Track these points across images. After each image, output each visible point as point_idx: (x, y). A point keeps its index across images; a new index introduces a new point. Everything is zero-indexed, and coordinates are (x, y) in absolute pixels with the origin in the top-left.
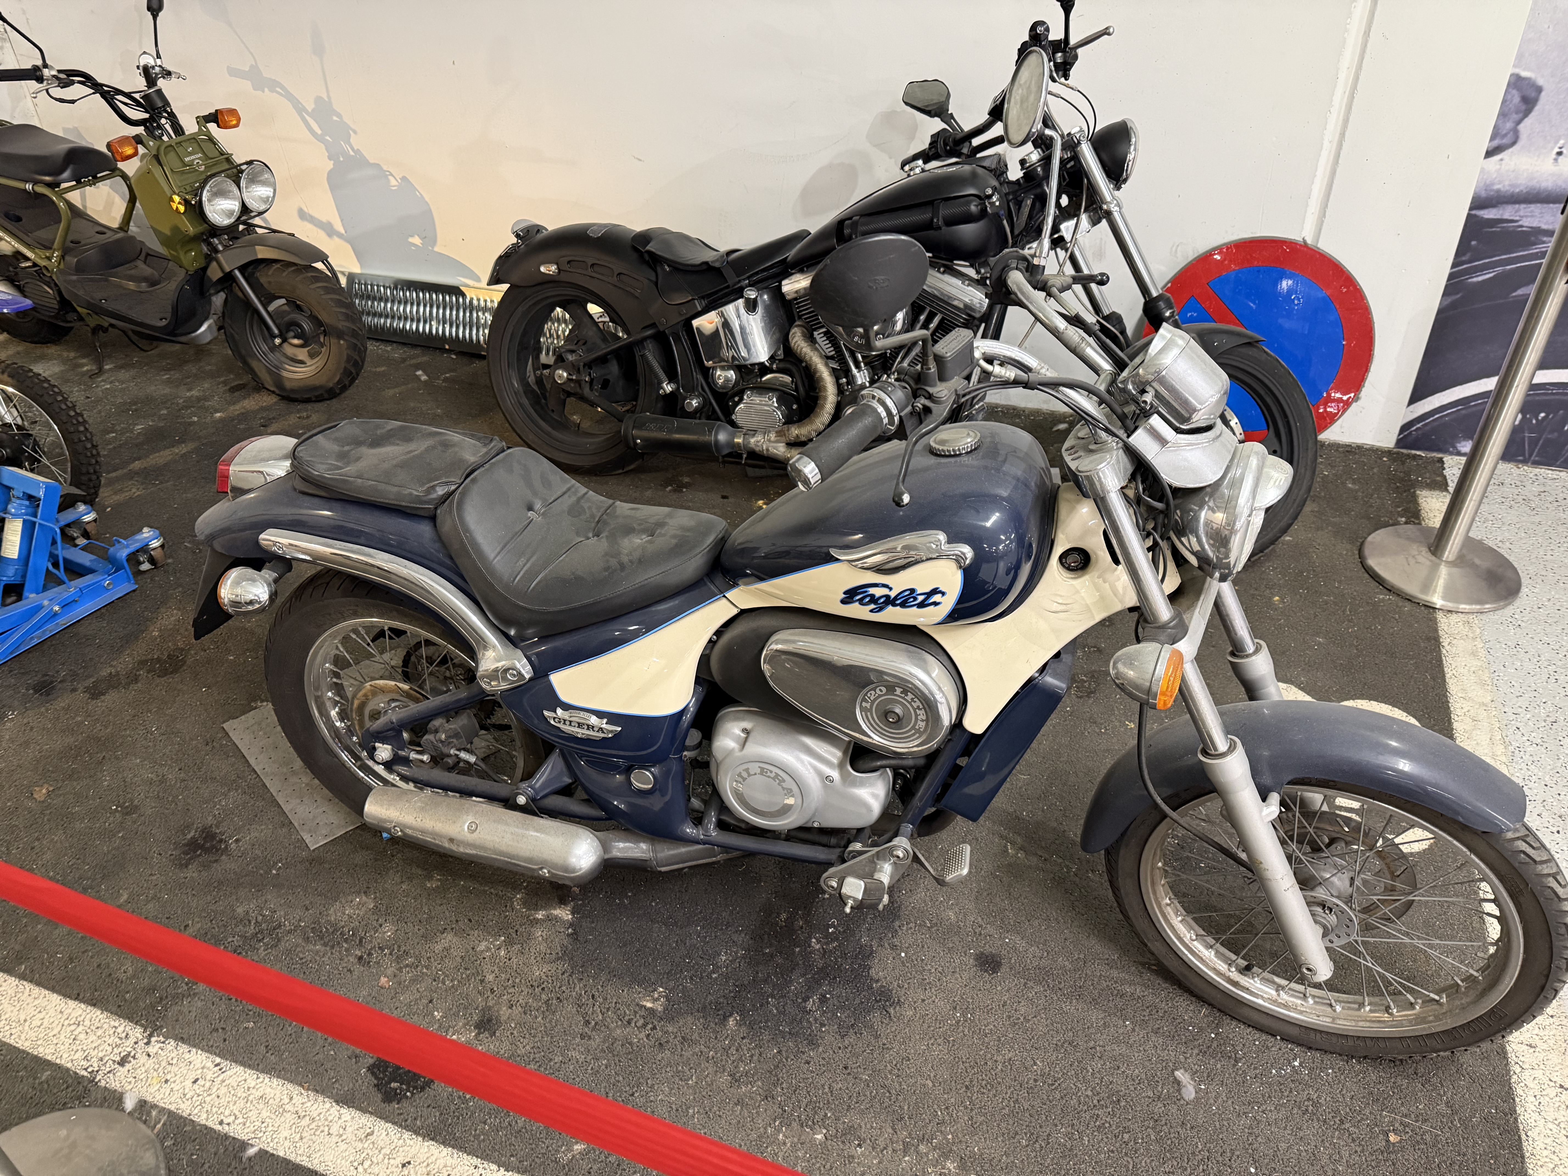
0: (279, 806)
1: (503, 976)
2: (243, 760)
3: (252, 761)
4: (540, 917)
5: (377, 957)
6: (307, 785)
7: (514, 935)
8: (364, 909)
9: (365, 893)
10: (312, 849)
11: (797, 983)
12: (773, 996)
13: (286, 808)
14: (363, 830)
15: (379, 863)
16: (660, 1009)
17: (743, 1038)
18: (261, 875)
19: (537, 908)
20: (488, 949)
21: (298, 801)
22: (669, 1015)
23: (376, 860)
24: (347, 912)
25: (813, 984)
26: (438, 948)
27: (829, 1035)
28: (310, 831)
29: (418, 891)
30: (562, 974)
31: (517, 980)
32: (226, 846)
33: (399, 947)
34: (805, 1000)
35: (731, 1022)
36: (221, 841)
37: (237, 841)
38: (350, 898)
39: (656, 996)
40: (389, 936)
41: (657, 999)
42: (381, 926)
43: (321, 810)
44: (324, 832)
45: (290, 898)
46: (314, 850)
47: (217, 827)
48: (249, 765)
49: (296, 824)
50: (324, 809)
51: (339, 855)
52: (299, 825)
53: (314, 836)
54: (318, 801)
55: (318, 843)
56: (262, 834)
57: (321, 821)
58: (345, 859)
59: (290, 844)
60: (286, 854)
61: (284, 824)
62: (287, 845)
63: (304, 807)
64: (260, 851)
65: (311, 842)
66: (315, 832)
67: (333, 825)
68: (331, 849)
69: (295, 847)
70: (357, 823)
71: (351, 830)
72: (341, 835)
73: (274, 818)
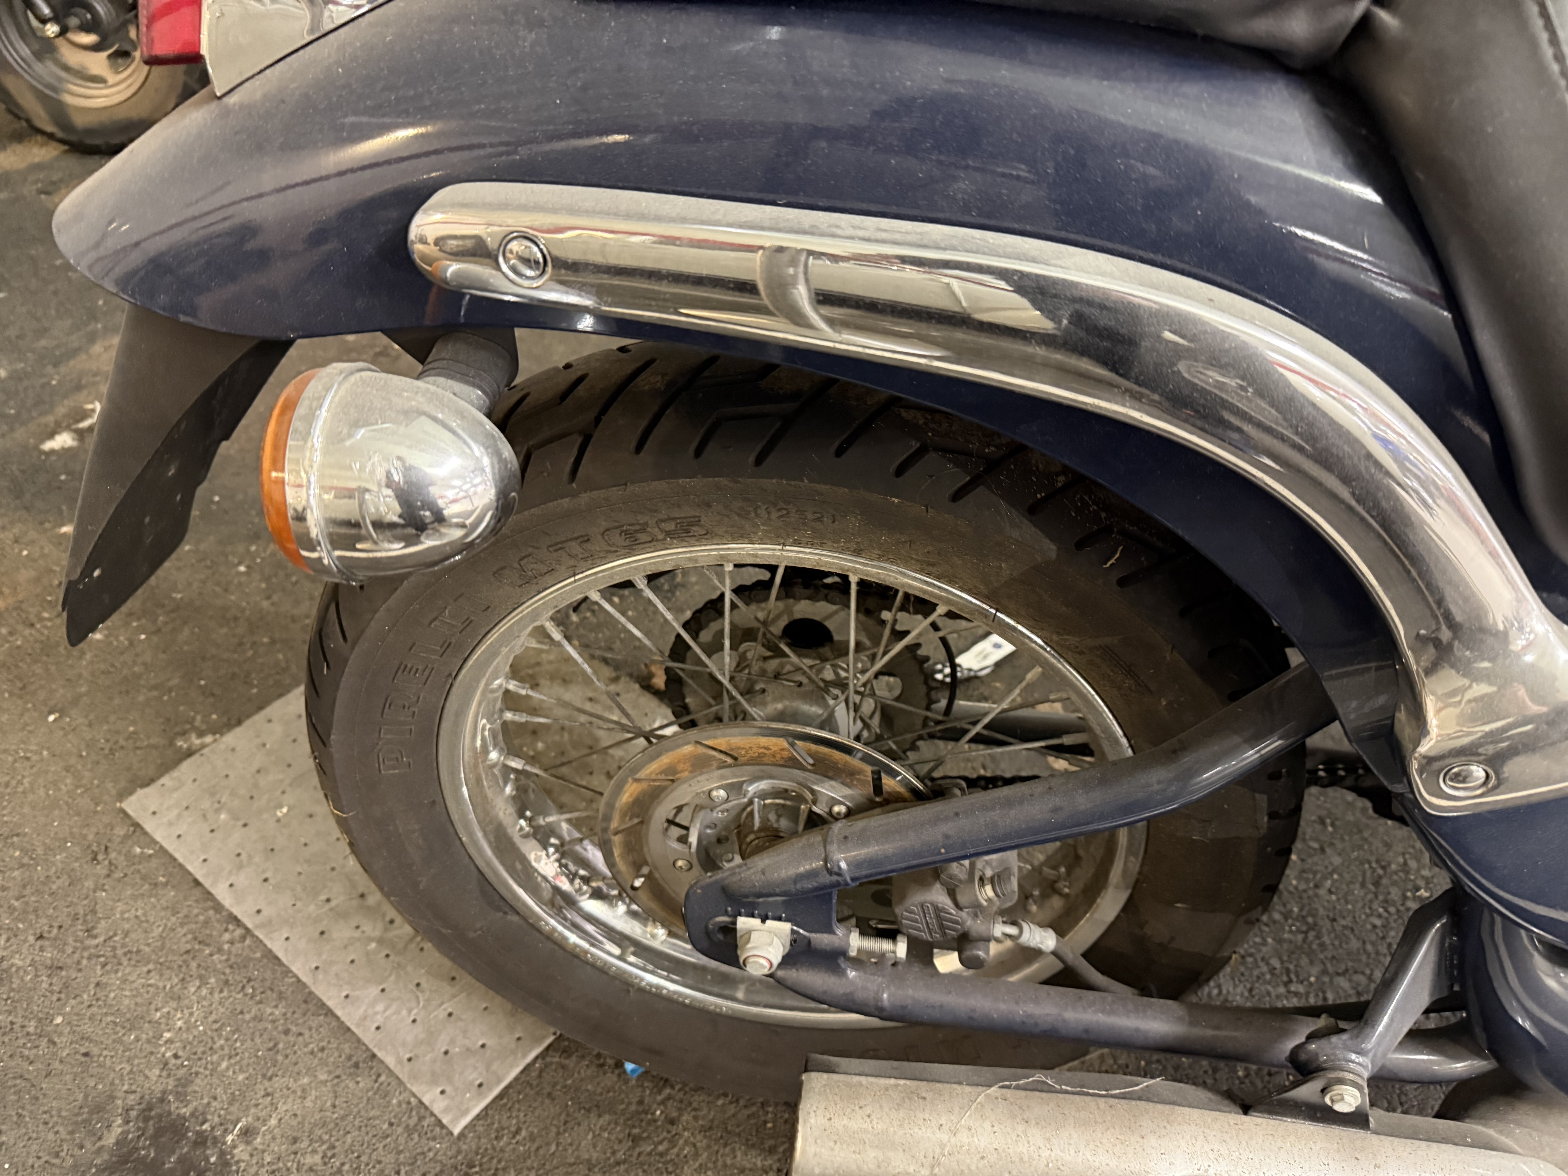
0: (330, 1013)
2: (197, 892)
3: (221, 893)
6: (380, 942)
10: (456, 1131)
13: (348, 1015)
14: (566, 1052)
15: (644, 1147)
21: (374, 991)
23: (636, 1140)
28: (434, 1080)
32: (222, 1154)
36: (201, 1141)
37: (247, 1133)
43: (442, 1014)
44: (474, 1076)
46: (462, 1135)
47: (181, 1097)
48: (218, 907)
49: (390, 1061)
50: (448, 1007)
51: (532, 1138)
52: (399, 1062)
53: (448, 1089)
54: (424, 985)
55: (467, 1111)
56: (308, 1103)
57: (452, 1042)
58: (553, 1148)
59: (391, 1124)
60: (391, 1158)
61: (356, 1065)
62: (386, 1126)
63: (394, 1007)
64: (317, 1158)
65: (446, 1110)
66: (450, 1080)
67: (488, 1052)
68: (505, 1123)
69: (409, 1131)
70: (544, 1037)
71: (537, 1058)
72: (516, 1079)
73: (322, 1049)
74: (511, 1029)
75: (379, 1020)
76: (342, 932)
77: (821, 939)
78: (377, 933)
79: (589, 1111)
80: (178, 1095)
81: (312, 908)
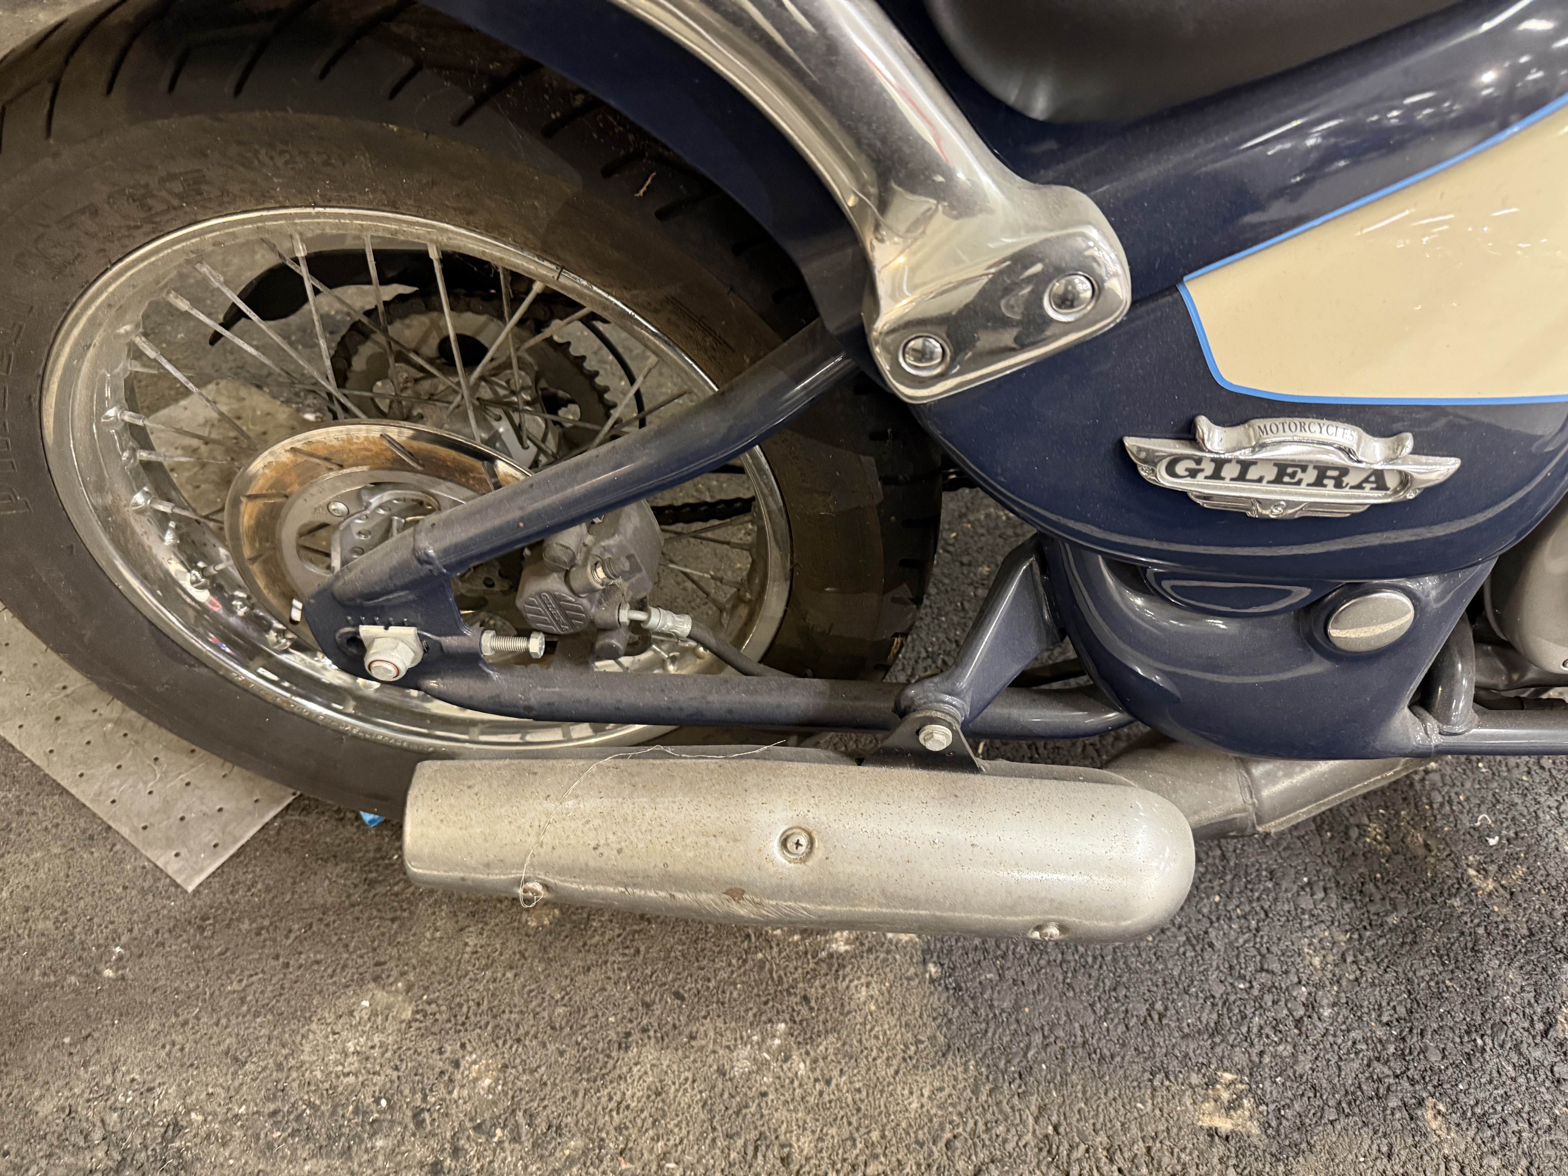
0: (64, 791)
1: (833, 1131)
5: (479, 1156)
6: (118, 722)
7: (805, 1011)
8: (391, 1027)
9: (376, 979)
10: (190, 889)
11: (1508, 984)
12: (1480, 1031)
13: (82, 792)
14: (306, 810)
15: (381, 889)
18: (76, 991)
20: (761, 1066)
21: (110, 768)
22: (1285, 1140)
23: (371, 884)
24: (351, 1047)
26: (633, 1093)
28: (169, 843)
29: (512, 943)
30: (976, 1092)
31: (875, 1136)
33: (531, 1117)
35: (1432, 1121)
38: (342, 1004)
39: (1225, 1096)
40: (490, 1089)
41: (1232, 1106)
42: (457, 1064)
43: (178, 783)
44: (209, 838)
45: (179, 1039)
46: (197, 891)
49: (125, 831)
50: (185, 777)
51: (268, 890)
52: (134, 831)
53: (184, 852)
54: (162, 759)
55: (202, 870)
56: (41, 875)
57: (189, 809)
58: (288, 897)
59: (125, 888)
60: (124, 918)
61: (91, 838)
62: (119, 890)
63: (130, 781)
64: (49, 924)
65: (180, 871)
66: (184, 844)
67: (225, 815)
68: (241, 878)
69: (143, 892)
70: (283, 798)
71: (275, 817)
72: (254, 837)
73: (57, 825)
74: (251, 793)
75: (114, 794)
76: (78, 716)
77: (450, 642)
78: (115, 715)
79: (326, 861)
81: (47, 695)
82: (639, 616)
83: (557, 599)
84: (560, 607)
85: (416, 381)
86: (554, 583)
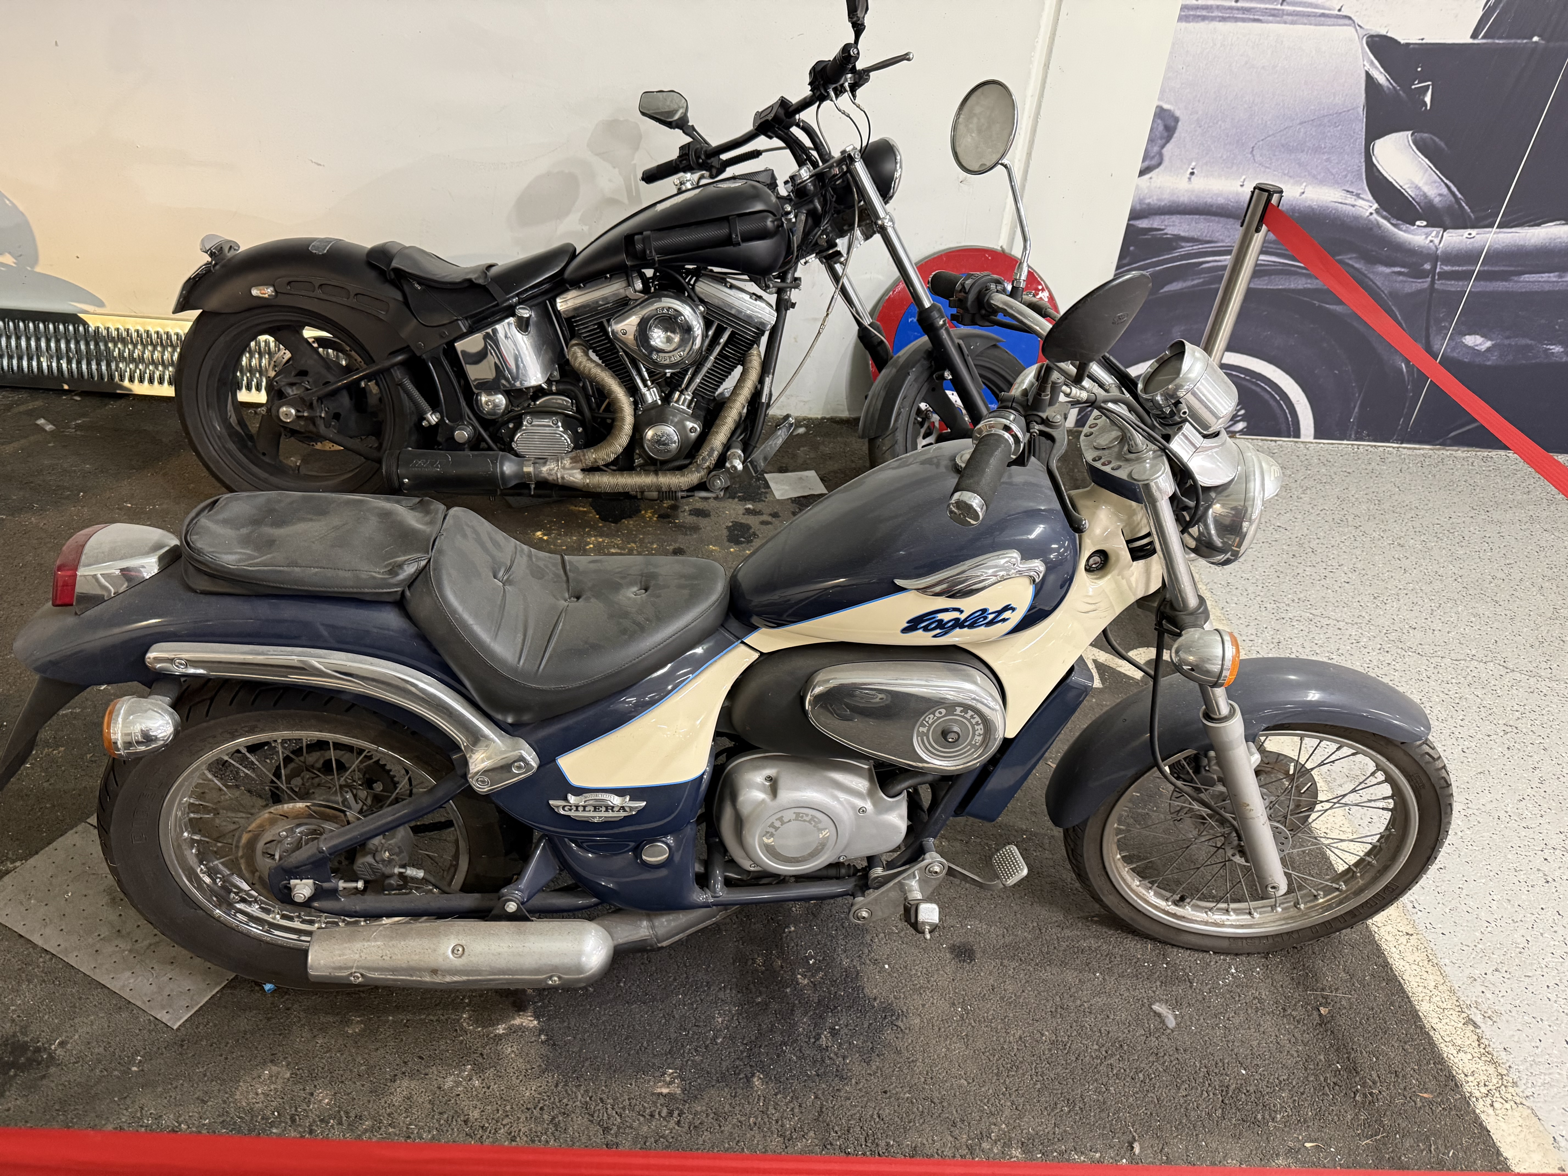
0: (104, 986)
1: (489, 1108)
2: (22, 941)
3: (35, 939)
4: (501, 1032)
5: (322, 1133)
6: (130, 951)
7: (480, 1060)
8: (280, 1081)
9: (272, 1061)
10: (175, 1027)
11: (803, 1024)
12: (785, 1044)
13: (114, 986)
15: (273, 1021)
16: (678, 1091)
17: (776, 1095)
18: (118, 1077)
19: (494, 1023)
20: (458, 1084)
21: (128, 973)
22: (691, 1095)
23: (269, 1019)
24: (260, 1091)
25: (818, 1020)
26: (397, 1099)
27: (854, 1065)
28: (163, 1008)
29: (340, 1041)
30: (557, 1086)
31: (508, 1108)
32: (50, 1055)
33: (347, 1113)
34: (818, 1037)
35: (756, 1082)
36: (38, 1050)
37: (62, 1044)
38: (255, 1073)
39: (668, 1079)
40: (328, 1104)
41: (671, 1083)
42: (312, 1094)
43: (166, 979)
44: (184, 1003)
45: (173, 1095)
46: (178, 1029)
47: (25, 1034)
48: (35, 946)
49: (139, 1004)
50: (169, 975)
51: (215, 1025)
52: (144, 1003)
53: (171, 1011)
54: (156, 967)
55: (181, 1018)
56: (95, 1027)
57: (172, 990)
58: (226, 1028)
59: (140, 1030)
60: (141, 1043)
61: (120, 1008)
62: (137, 1031)
63: (140, 978)
64: (101, 1049)
65: (169, 1020)
66: (170, 1006)
67: (192, 992)
68: (201, 1021)
69: (150, 1031)
70: (222, 982)
71: (217, 992)
72: (207, 1002)
73: (101, 1004)
74: (204, 980)
75: (131, 986)
76: (108, 949)
77: (326, 885)
78: (129, 948)
79: (245, 1010)
80: (22, 1033)
81: (90, 940)
82: (402, 870)
83: (370, 865)
84: (371, 868)
85: (313, 778)
86: (369, 859)
